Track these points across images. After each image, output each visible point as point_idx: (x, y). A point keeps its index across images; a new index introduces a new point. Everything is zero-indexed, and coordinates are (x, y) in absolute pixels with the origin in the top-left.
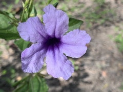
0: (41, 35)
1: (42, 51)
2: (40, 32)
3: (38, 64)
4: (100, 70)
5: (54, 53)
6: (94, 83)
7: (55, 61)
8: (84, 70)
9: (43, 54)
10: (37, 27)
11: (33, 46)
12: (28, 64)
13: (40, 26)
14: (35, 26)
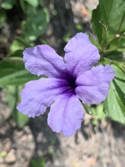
0: (75, 67)
1: (55, 71)
2: (78, 66)
3: (36, 69)
4: (96, 155)
5: (55, 88)
6: (78, 148)
7: (42, 91)
8: (95, 133)
9: (52, 73)
10: (84, 60)
11: (58, 59)
12: (34, 55)
13: (87, 64)
14: (85, 57)
